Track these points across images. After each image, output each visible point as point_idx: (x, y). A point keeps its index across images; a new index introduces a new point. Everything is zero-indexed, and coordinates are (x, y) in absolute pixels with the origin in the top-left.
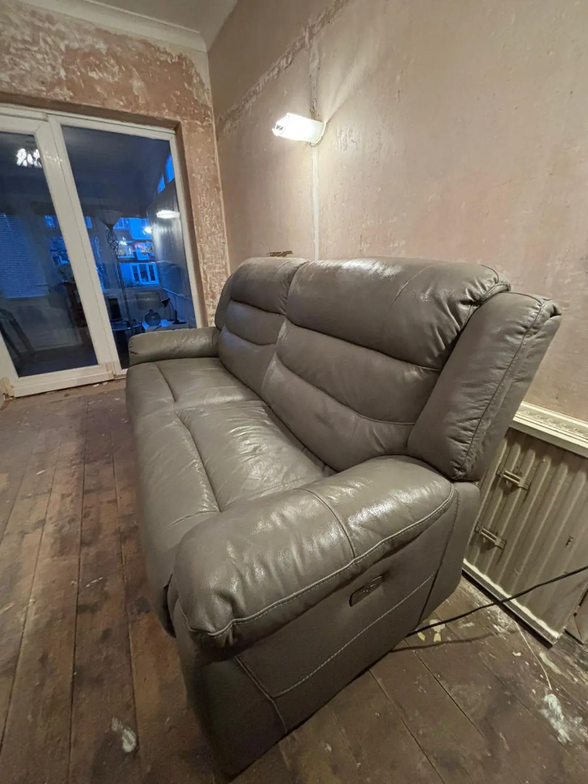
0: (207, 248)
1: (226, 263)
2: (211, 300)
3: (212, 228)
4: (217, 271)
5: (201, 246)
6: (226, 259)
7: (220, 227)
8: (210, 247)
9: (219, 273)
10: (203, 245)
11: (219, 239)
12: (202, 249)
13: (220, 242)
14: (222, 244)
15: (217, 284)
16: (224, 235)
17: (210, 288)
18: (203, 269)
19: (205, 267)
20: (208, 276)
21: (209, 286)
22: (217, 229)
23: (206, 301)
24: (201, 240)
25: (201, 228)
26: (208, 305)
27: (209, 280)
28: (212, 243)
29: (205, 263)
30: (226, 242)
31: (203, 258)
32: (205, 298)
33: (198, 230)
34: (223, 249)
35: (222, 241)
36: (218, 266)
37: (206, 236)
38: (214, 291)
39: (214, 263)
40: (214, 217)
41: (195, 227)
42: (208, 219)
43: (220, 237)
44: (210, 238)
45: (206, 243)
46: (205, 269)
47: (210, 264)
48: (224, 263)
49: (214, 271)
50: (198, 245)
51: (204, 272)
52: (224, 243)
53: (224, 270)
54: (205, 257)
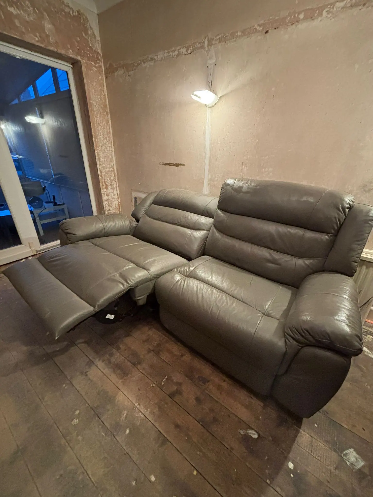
0: (101, 154)
1: (113, 165)
2: (105, 190)
3: (104, 140)
4: (108, 170)
5: (98, 153)
6: (113, 162)
7: (109, 140)
8: (103, 153)
9: (109, 171)
10: (99, 152)
11: (109, 148)
12: (98, 155)
13: (109, 150)
14: (111, 152)
15: (108, 179)
16: (111, 145)
17: (104, 182)
18: (100, 169)
19: (101, 167)
20: (103, 174)
21: (103, 180)
22: (107, 141)
23: (102, 191)
24: (98, 149)
25: (98, 140)
26: (103, 194)
27: (103, 176)
28: (105, 151)
29: (100, 165)
30: (113, 150)
31: (100, 161)
32: (101, 189)
33: (95, 141)
34: (112, 155)
35: (111, 150)
36: (108, 166)
37: (100, 146)
38: (107, 183)
39: (106, 165)
40: (105, 132)
41: (94, 139)
42: (101, 134)
43: (109, 147)
44: (103, 147)
45: (101, 151)
46: (101, 169)
47: (104, 165)
48: (112, 165)
49: (107, 170)
50: (96, 152)
51: (100, 171)
52: (112, 151)
53: (112, 170)
54: (101, 161)
